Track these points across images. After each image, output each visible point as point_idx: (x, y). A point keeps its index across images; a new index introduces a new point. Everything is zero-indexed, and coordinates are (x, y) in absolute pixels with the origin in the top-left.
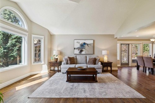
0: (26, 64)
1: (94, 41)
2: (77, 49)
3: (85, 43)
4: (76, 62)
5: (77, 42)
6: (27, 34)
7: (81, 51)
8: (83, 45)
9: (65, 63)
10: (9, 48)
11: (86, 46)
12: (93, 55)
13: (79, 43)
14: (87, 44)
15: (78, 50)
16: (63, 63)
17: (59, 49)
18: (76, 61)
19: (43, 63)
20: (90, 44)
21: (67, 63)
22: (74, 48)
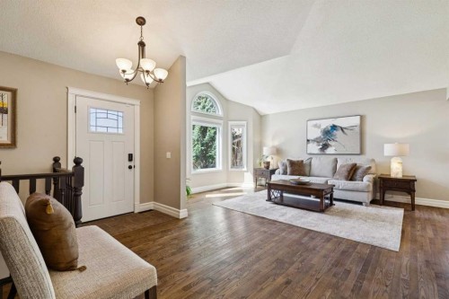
0: (221, 168)
1: (362, 118)
2: (314, 141)
3: (334, 127)
4: (307, 173)
5: (316, 126)
6: (221, 122)
7: (325, 146)
8: (329, 133)
9: (281, 172)
10: (207, 144)
11: (338, 133)
12: (360, 157)
13: (319, 127)
14: (342, 129)
15: (316, 143)
16: (277, 172)
17: (276, 143)
18: (307, 169)
19: (245, 169)
20: (351, 128)
21: (285, 173)
22: (308, 141)
